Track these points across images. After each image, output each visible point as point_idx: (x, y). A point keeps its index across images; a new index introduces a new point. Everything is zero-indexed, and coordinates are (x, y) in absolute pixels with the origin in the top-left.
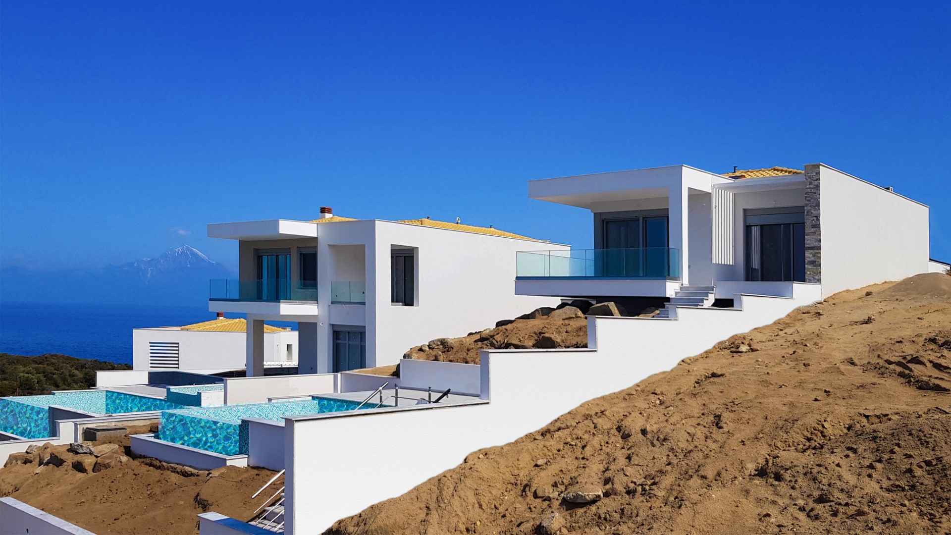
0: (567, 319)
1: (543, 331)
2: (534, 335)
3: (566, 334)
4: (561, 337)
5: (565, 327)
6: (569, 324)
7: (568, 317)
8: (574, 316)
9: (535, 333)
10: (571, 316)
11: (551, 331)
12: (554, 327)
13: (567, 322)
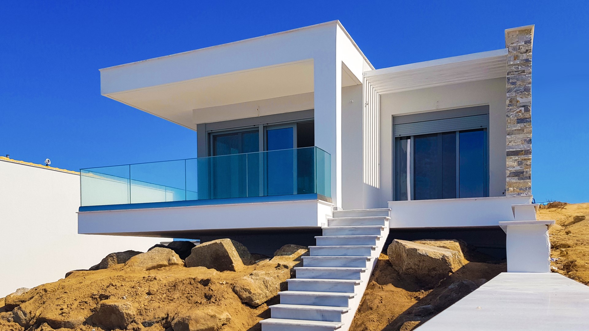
0: (153, 268)
1: (107, 294)
2: (89, 300)
3: (147, 297)
4: (137, 305)
5: (147, 284)
6: (155, 279)
7: (155, 264)
8: (166, 263)
9: (93, 297)
10: (161, 263)
11: (120, 292)
12: (127, 284)
13: (153, 273)
